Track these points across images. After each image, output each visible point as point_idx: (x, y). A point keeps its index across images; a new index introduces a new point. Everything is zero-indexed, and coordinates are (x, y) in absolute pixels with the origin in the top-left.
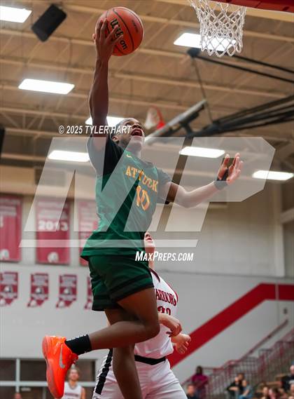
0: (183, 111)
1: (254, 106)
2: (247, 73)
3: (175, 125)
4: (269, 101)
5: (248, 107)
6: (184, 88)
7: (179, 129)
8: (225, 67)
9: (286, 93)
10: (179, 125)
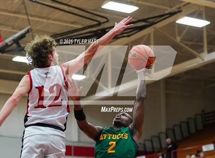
0: (16, 33)
1: (62, 32)
2: (58, 11)
3: (10, 42)
4: (71, 29)
5: (58, 33)
6: (17, 18)
7: (12, 44)
8: (43, 6)
9: (82, 25)
10: (13, 42)
